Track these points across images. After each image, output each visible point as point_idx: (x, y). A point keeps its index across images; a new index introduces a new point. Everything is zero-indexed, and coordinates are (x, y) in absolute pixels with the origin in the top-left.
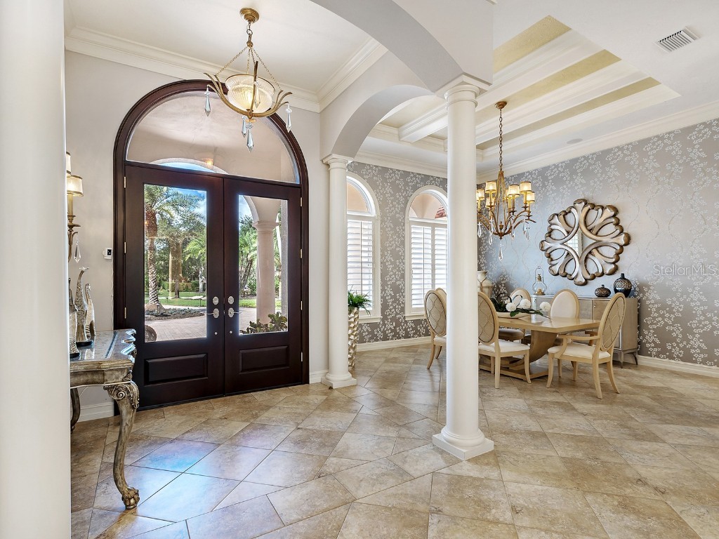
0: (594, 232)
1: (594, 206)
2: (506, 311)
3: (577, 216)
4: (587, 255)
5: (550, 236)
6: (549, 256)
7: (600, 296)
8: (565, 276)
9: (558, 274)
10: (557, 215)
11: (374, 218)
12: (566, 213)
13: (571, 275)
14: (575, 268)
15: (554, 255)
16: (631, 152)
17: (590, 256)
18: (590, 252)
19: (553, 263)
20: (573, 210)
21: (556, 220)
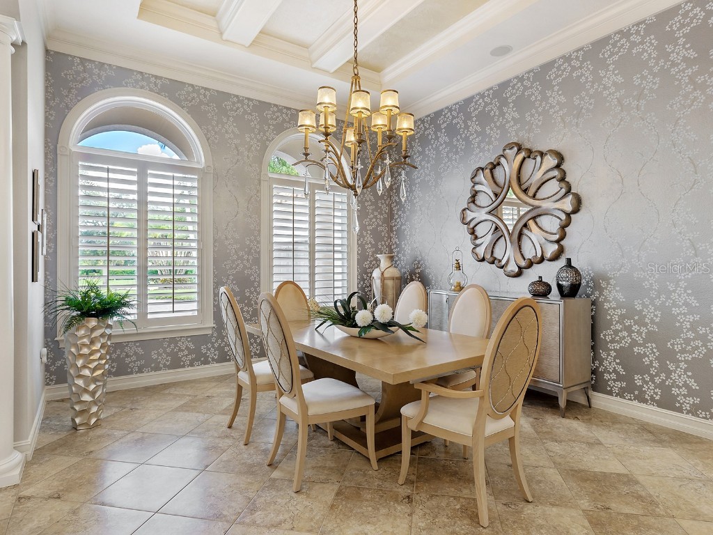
0: (531, 192)
1: (530, 152)
2: (356, 326)
3: (507, 170)
4: (521, 230)
5: (473, 202)
6: (473, 232)
7: (536, 294)
8: (493, 263)
9: (483, 260)
10: (482, 169)
11: (202, 170)
12: (494, 165)
13: (500, 261)
14: (506, 251)
15: (480, 231)
16: (582, 63)
17: (525, 231)
18: (525, 225)
19: (478, 242)
20: (503, 160)
21: (481, 177)
